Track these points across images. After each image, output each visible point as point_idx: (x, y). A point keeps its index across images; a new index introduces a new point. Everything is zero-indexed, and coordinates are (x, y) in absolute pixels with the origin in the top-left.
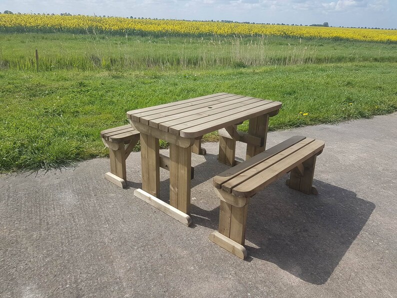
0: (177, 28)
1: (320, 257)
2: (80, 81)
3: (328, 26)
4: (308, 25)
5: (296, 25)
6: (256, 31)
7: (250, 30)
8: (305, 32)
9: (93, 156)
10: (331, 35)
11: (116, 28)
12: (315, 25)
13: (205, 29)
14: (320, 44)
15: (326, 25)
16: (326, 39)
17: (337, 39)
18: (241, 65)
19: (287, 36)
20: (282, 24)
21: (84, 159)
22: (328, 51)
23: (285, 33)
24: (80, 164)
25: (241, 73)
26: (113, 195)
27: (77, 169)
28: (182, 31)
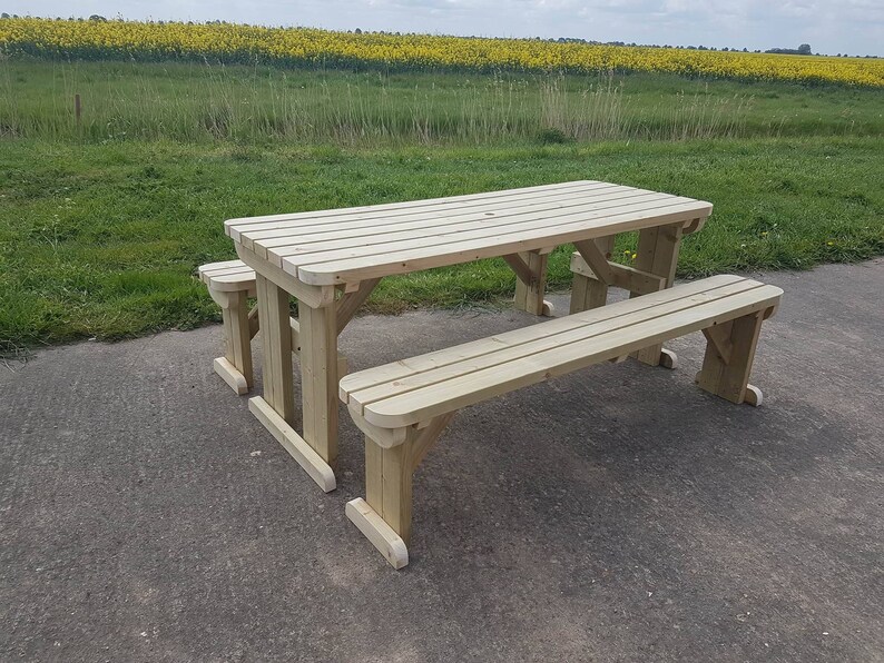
0: (436, 53)
1: (488, 626)
2: (148, 166)
3: (810, 54)
4: (763, 51)
5: (733, 50)
6: (619, 60)
7: (606, 58)
8: (738, 65)
9: (80, 336)
10: (801, 72)
11: (299, 51)
12: (779, 51)
13: (499, 56)
14: (772, 92)
15: (805, 50)
16: (785, 81)
17: (814, 83)
18: (554, 137)
19: (691, 74)
20: (701, 48)
21: (55, 342)
22: (783, 110)
23: (689, 66)
24: (42, 354)
25: (544, 156)
26: (68, 433)
27: (32, 364)
28: (447, 59)
